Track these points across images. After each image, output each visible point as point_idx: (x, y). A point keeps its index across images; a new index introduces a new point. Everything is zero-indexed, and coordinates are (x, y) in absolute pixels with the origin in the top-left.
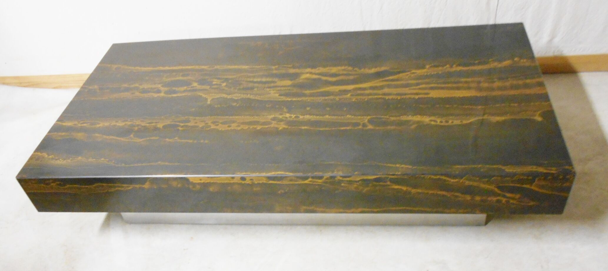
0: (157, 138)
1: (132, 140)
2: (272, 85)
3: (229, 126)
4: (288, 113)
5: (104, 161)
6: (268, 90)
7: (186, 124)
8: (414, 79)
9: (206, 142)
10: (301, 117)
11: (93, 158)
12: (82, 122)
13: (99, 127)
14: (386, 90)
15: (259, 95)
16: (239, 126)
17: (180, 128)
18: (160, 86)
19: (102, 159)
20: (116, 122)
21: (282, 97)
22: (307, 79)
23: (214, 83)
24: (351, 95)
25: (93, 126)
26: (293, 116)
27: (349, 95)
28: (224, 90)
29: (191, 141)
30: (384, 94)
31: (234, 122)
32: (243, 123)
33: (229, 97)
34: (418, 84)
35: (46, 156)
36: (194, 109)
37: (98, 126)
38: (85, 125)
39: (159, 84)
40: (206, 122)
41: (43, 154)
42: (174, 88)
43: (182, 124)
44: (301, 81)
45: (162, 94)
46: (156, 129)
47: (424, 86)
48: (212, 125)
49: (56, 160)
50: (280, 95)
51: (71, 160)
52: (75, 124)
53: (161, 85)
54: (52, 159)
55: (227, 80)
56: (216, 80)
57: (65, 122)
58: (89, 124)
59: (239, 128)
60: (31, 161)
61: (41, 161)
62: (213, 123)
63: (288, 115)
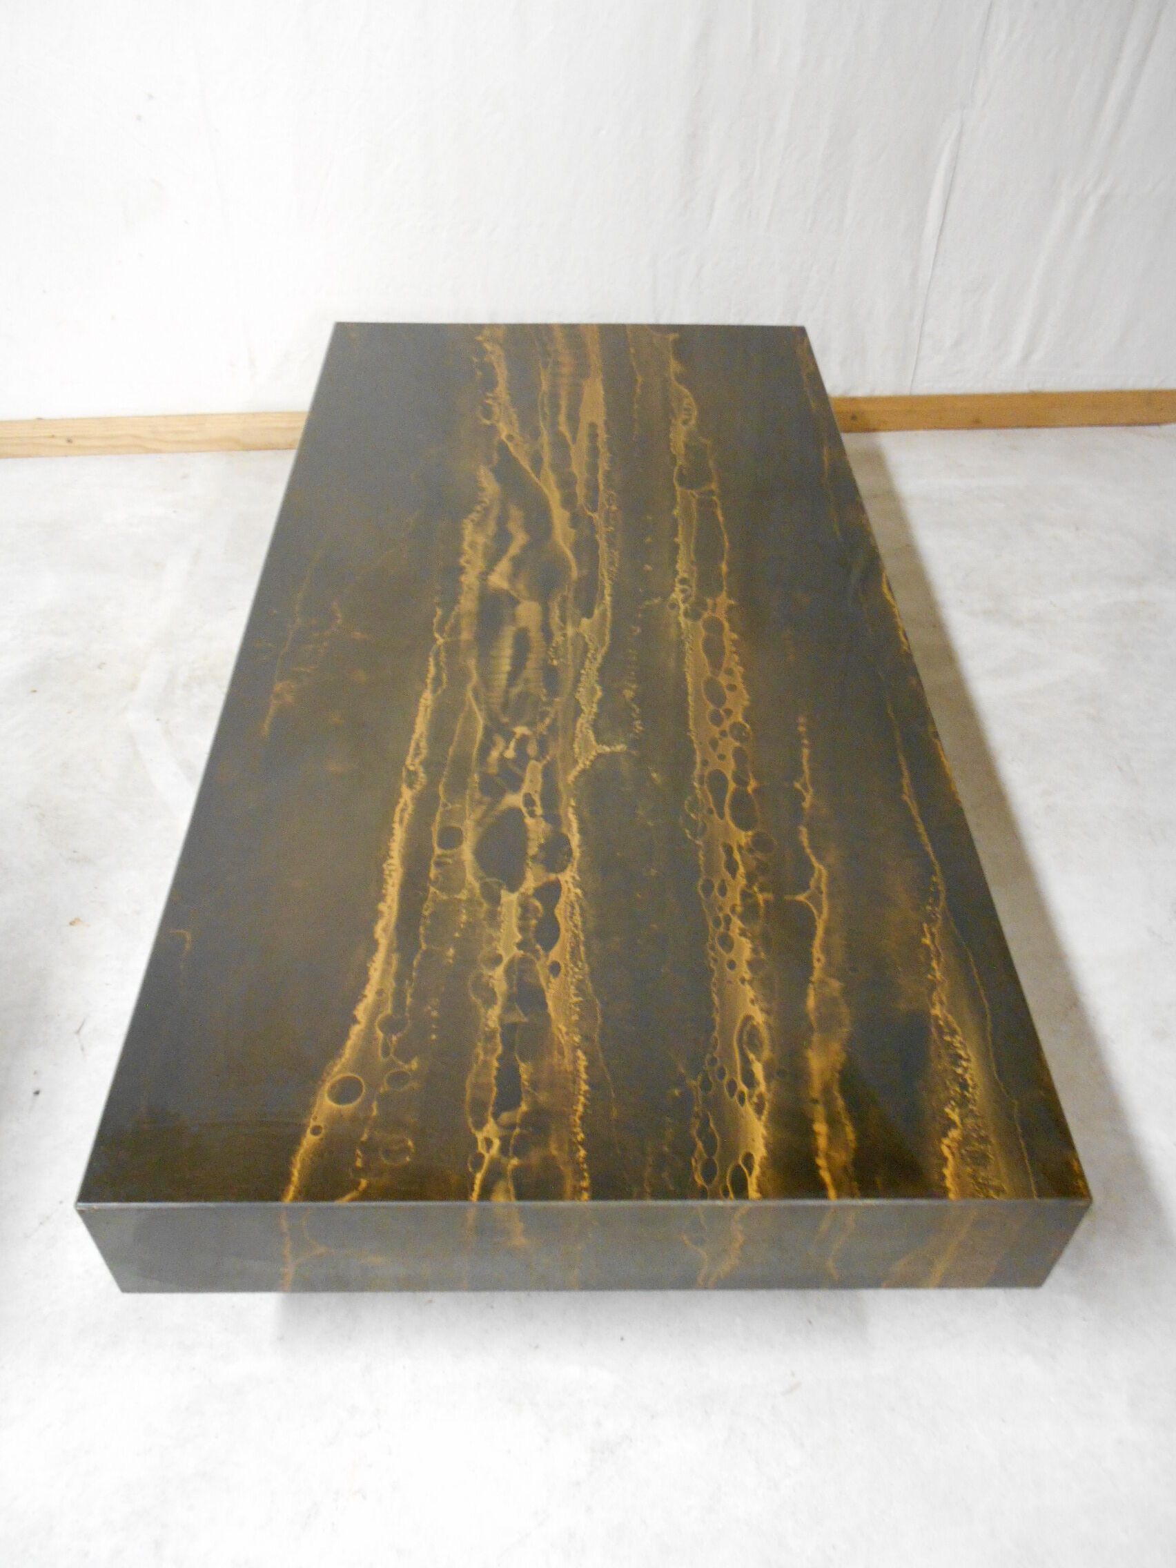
0: (804, 830)
1: (824, 888)
2: (535, 635)
3: (732, 688)
4: (665, 596)
5: (932, 935)
6: (558, 638)
7: (729, 776)
8: (536, 435)
9: (802, 720)
10: (682, 574)
11: (930, 969)
12: (743, 1087)
13: (767, 1012)
14: (578, 469)
15: (586, 650)
16: (730, 672)
17: (752, 785)
18: (510, 899)
19: (927, 941)
20: (732, 965)
21: (597, 612)
22: (513, 576)
23: (510, 754)
24: (594, 510)
25: (764, 1033)
26: (678, 587)
27: (595, 516)
28: (552, 728)
29: (806, 751)
30: (593, 468)
31: (712, 685)
32: (716, 664)
33: (590, 711)
34: (556, 434)
35: (954, 1133)
36: (654, 775)
37: (759, 1018)
38: (758, 1069)
39: (495, 900)
40: (717, 736)
41: (946, 1152)
42: (533, 849)
43: (732, 786)
44: (521, 586)
45: (567, 877)
46: (759, 843)
47: (564, 428)
48: (727, 724)
49: (964, 1086)
50: (589, 614)
51: (953, 1033)
52: (759, 1109)
53: (504, 893)
54: (963, 1102)
55: (496, 729)
56: (495, 754)
57: (749, 1158)
58: (752, 1056)
59: (739, 670)
60: (995, 1183)
61: (984, 1140)
62: (717, 719)
63: (677, 595)
